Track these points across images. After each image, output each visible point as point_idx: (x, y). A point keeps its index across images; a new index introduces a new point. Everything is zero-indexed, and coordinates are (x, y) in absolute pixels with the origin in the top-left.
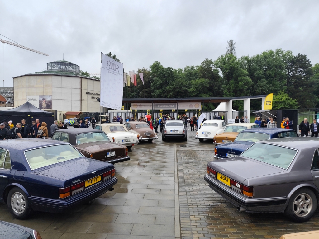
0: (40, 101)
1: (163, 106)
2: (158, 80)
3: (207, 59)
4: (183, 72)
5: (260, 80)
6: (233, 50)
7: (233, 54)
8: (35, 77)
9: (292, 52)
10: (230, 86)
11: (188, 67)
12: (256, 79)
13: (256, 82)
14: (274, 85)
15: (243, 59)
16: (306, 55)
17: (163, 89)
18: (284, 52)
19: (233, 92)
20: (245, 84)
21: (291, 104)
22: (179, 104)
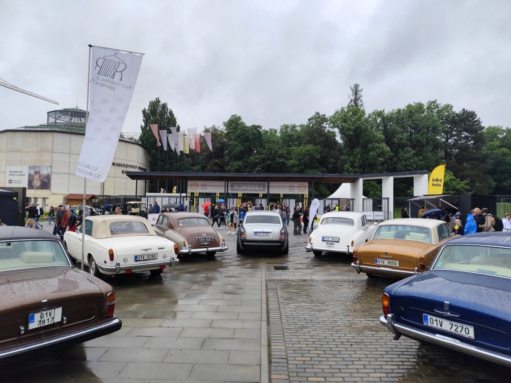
0: (30, 175)
1: (243, 188)
2: (236, 146)
3: (318, 114)
4: (278, 134)
5: (403, 150)
6: (360, 101)
7: (360, 107)
8: (24, 134)
9: (452, 107)
10: (354, 158)
11: (286, 127)
12: (397, 148)
13: (396, 153)
14: (425, 158)
15: (375, 115)
16: (474, 112)
17: (244, 160)
18: (439, 106)
19: (360, 167)
20: (379, 155)
21: (459, 189)
22: (271, 184)
